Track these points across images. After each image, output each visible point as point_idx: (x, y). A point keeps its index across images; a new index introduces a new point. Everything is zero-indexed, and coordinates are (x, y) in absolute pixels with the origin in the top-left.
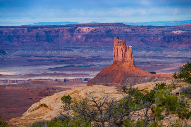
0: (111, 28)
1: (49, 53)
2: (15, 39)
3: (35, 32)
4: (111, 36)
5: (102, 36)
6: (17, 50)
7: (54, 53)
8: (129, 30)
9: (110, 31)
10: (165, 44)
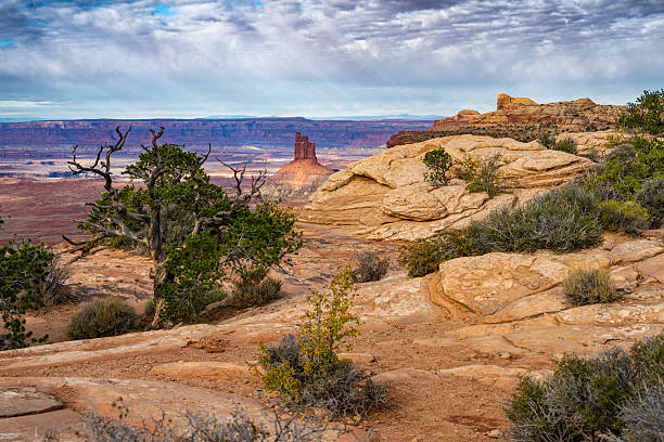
0: (292, 123)
1: (225, 147)
2: (189, 132)
3: (210, 125)
4: (292, 132)
5: (282, 131)
6: (190, 145)
7: (231, 148)
8: (310, 125)
9: (291, 126)
10: (350, 141)
